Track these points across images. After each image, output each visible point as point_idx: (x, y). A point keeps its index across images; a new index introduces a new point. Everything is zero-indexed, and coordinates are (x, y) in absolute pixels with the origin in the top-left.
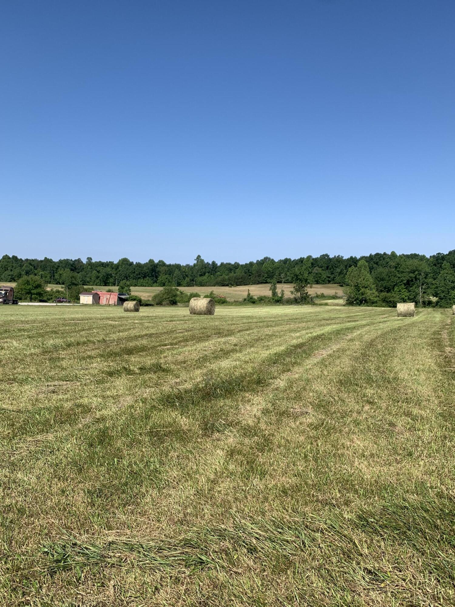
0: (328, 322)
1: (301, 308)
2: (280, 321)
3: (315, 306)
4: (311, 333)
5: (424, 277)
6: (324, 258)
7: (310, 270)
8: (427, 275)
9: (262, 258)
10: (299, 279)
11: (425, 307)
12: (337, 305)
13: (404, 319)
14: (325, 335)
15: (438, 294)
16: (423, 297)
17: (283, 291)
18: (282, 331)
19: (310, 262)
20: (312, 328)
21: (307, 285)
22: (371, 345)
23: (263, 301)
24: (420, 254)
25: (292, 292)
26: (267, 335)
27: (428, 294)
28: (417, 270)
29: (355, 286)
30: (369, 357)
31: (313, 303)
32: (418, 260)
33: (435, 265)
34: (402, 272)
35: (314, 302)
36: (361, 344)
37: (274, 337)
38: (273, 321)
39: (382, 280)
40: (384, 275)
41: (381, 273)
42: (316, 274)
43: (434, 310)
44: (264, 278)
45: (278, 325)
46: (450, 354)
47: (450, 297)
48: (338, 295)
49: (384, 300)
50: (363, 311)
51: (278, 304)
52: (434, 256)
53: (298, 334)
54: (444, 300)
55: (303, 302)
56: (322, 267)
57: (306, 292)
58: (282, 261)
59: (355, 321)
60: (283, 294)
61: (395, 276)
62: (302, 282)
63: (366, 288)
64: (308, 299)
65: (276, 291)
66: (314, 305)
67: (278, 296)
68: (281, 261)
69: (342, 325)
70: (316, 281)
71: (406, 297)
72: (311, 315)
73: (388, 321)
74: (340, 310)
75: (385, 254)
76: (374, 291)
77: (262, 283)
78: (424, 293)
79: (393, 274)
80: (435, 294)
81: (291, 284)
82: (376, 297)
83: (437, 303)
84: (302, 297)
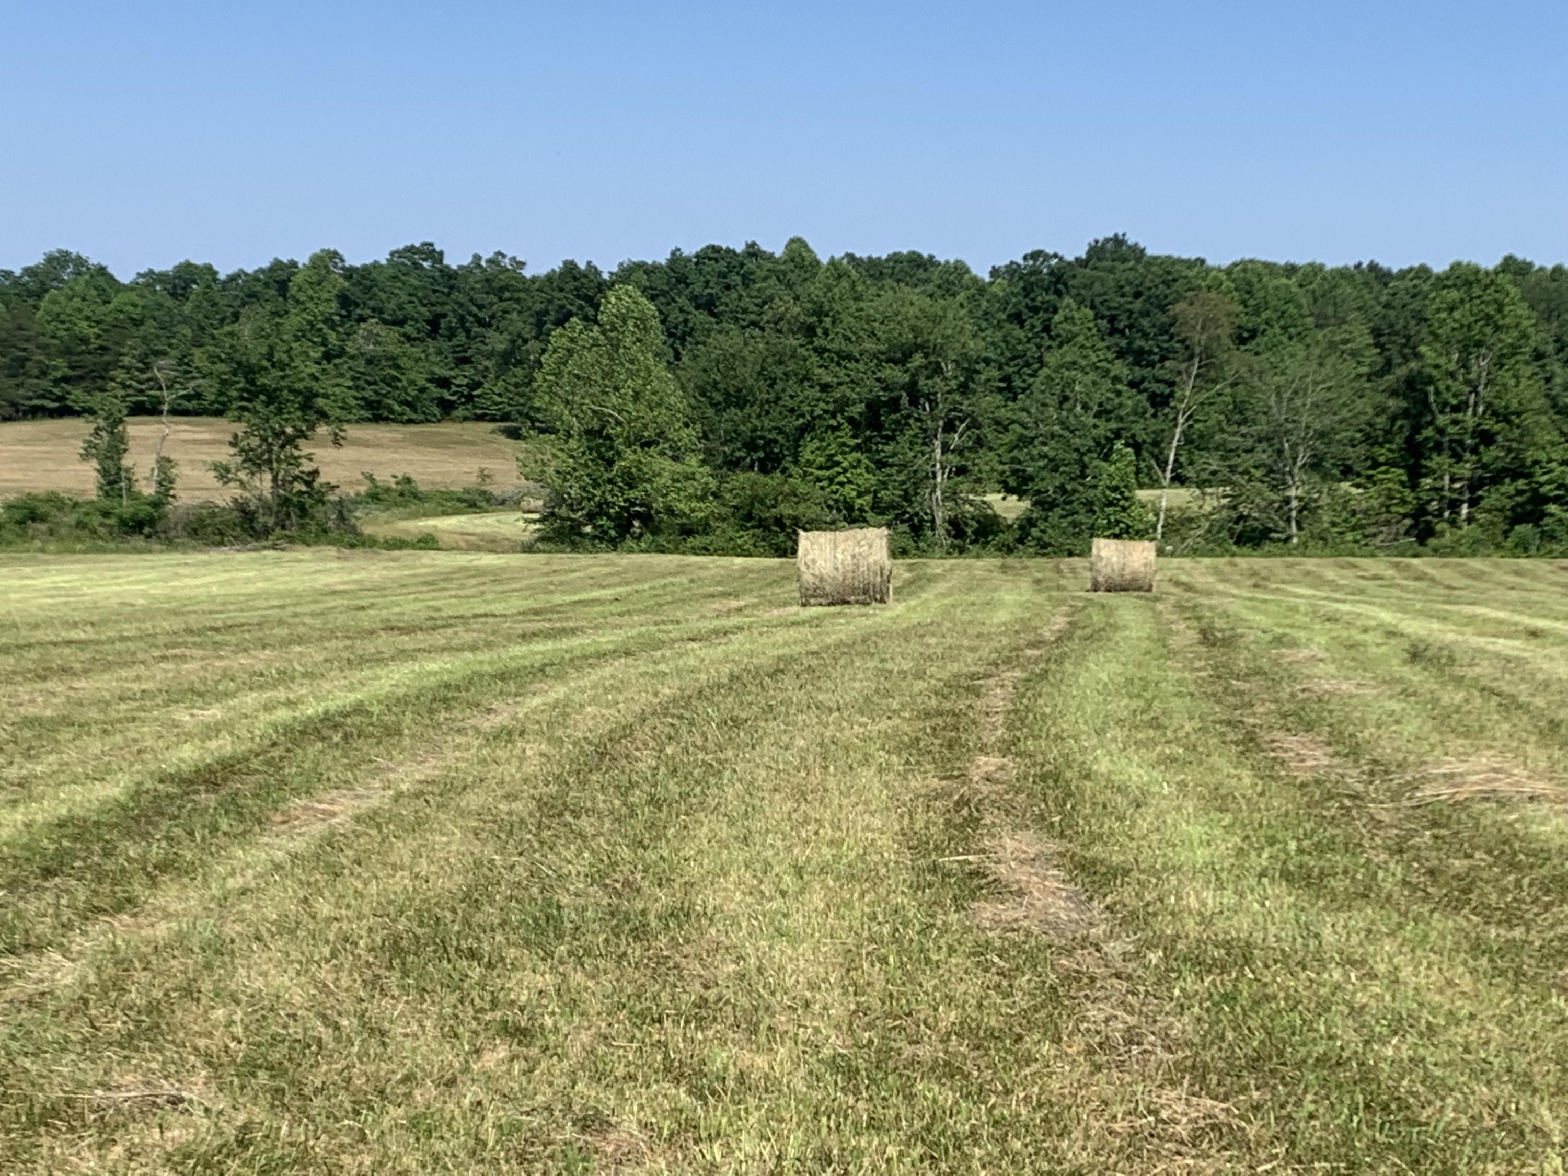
0: (406, 641)
1: (278, 563)
2: (123, 639)
3: (359, 551)
4: (289, 703)
5: (953, 384)
6: (417, 266)
7: (332, 337)
8: (971, 373)
9: (36, 259)
10: (264, 390)
11: (962, 551)
12: (492, 544)
13: (833, 615)
14: (369, 714)
15: (1032, 479)
16: (952, 495)
17: (165, 463)
18: (121, 699)
19: (328, 292)
20: (305, 675)
21: (312, 428)
22: (602, 755)
23: (43, 527)
24: (941, 258)
25: (223, 473)
26: (29, 722)
27: (978, 481)
28: (917, 347)
29: (589, 432)
30: (576, 816)
31: (349, 538)
32: (930, 288)
33: (1017, 318)
34: (844, 357)
35: (354, 530)
36: (552, 751)
37: (66, 735)
38: (82, 644)
39: (739, 400)
40: (746, 373)
41: (729, 361)
42: (369, 362)
43: (1004, 569)
44: (45, 383)
45: (108, 666)
46: (985, 788)
47: (1091, 493)
48: (495, 490)
49: (749, 517)
50: (630, 576)
51: (138, 541)
52: (1012, 270)
53: (215, 712)
54: (1059, 511)
55: (294, 531)
56: (401, 323)
57: (307, 467)
58: (161, 278)
59: (564, 632)
60: (166, 483)
61: (806, 378)
62: (280, 411)
63: (647, 444)
64: (318, 512)
65: (126, 462)
66: (352, 546)
67: (135, 496)
68: (152, 278)
69: (485, 656)
70: (369, 405)
71: (860, 495)
72: (332, 602)
73: (740, 629)
74: (496, 576)
75: (753, 251)
76: (693, 461)
77: (35, 413)
78: (962, 471)
79: (792, 366)
80: (1012, 482)
81: (221, 422)
82: (702, 498)
83: (1021, 527)
84: (286, 502)
